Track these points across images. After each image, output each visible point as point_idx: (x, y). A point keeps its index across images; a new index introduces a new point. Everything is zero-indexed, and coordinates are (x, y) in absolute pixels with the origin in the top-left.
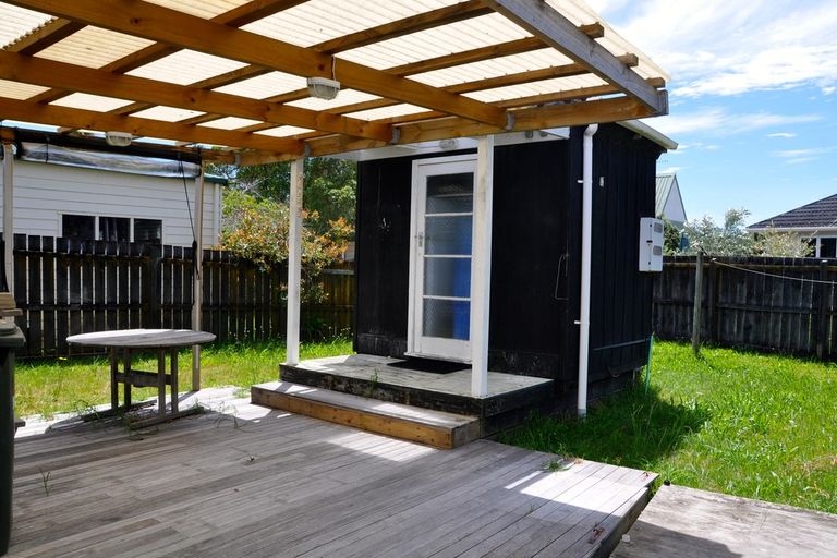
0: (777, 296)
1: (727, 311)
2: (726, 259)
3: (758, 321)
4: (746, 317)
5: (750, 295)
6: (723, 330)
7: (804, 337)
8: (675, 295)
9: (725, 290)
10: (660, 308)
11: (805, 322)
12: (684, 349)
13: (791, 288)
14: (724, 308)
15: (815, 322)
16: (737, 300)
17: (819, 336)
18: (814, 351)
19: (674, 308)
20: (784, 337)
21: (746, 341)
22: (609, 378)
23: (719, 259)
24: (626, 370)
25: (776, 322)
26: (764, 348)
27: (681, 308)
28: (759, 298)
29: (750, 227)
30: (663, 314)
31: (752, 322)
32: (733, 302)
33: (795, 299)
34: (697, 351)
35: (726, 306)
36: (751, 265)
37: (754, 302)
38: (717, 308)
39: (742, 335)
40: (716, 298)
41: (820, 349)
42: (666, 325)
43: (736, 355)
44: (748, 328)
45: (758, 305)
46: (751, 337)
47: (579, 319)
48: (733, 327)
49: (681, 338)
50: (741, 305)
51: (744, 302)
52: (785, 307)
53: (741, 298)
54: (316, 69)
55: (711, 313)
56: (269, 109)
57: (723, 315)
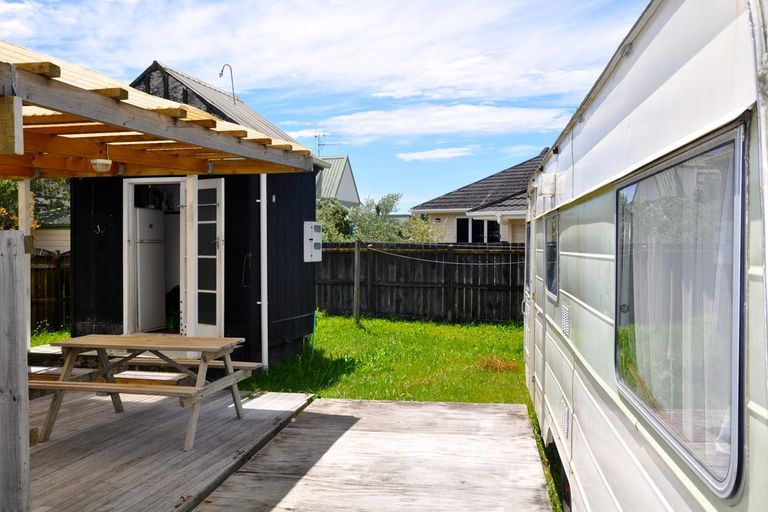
0: (419, 276)
1: (382, 288)
2: (380, 245)
3: (406, 295)
4: (397, 292)
5: (399, 274)
6: (380, 304)
7: (439, 307)
8: (340, 277)
9: (380, 270)
10: (329, 287)
11: (439, 294)
12: (347, 321)
13: (429, 267)
14: (380, 286)
15: (446, 294)
16: (390, 279)
17: (449, 305)
18: (446, 317)
19: (340, 287)
20: (425, 306)
21: (398, 312)
22: (284, 344)
23: (375, 245)
24: (298, 337)
25: (419, 295)
26: (410, 317)
27: (346, 287)
28: (406, 276)
29: (414, 208)
30: (332, 292)
31: (401, 296)
32: (387, 280)
33: (432, 277)
34: (358, 322)
35: (382, 283)
36: (399, 250)
37: (402, 279)
38: (374, 286)
39: (394, 307)
40: (373, 278)
41: (450, 314)
42: (334, 301)
43: (389, 323)
44: (398, 301)
45: (406, 282)
46: (401, 308)
47: (260, 301)
48: (387, 301)
49: (345, 312)
50: (392, 282)
51: (395, 280)
52: (425, 283)
53: (393, 276)
54: (98, 154)
55: (369, 290)
56: (34, 158)
57: (380, 291)
